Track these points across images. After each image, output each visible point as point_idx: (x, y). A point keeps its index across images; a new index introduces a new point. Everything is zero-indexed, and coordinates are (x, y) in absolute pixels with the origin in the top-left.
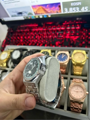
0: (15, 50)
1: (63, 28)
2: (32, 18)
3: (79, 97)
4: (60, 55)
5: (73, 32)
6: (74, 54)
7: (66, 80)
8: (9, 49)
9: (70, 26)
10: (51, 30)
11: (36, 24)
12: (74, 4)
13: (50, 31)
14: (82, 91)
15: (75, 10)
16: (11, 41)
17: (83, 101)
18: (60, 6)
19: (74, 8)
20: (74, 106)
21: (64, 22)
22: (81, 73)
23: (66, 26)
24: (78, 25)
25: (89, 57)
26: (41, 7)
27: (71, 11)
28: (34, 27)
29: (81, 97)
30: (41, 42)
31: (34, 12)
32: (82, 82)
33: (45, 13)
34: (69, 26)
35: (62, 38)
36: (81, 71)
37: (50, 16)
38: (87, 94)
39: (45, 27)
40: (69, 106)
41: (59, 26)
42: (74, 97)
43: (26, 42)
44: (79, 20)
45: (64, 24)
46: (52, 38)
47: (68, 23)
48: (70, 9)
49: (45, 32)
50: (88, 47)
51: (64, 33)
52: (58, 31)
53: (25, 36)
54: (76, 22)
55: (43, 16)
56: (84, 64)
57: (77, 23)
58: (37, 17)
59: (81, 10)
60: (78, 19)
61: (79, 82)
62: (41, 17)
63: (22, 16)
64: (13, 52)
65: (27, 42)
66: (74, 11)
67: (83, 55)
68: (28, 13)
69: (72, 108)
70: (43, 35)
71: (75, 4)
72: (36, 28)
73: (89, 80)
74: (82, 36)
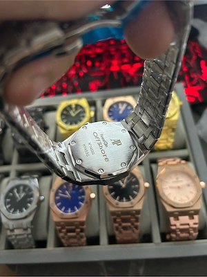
3: (186, 199)
7: (141, 168)
20: (178, 225)
29: (192, 197)
32: (183, 162)
35: (104, 71)
42: (175, 203)
56: (175, 118)
61: (175, 163)
69: (174, 231)
73: (193, 156)
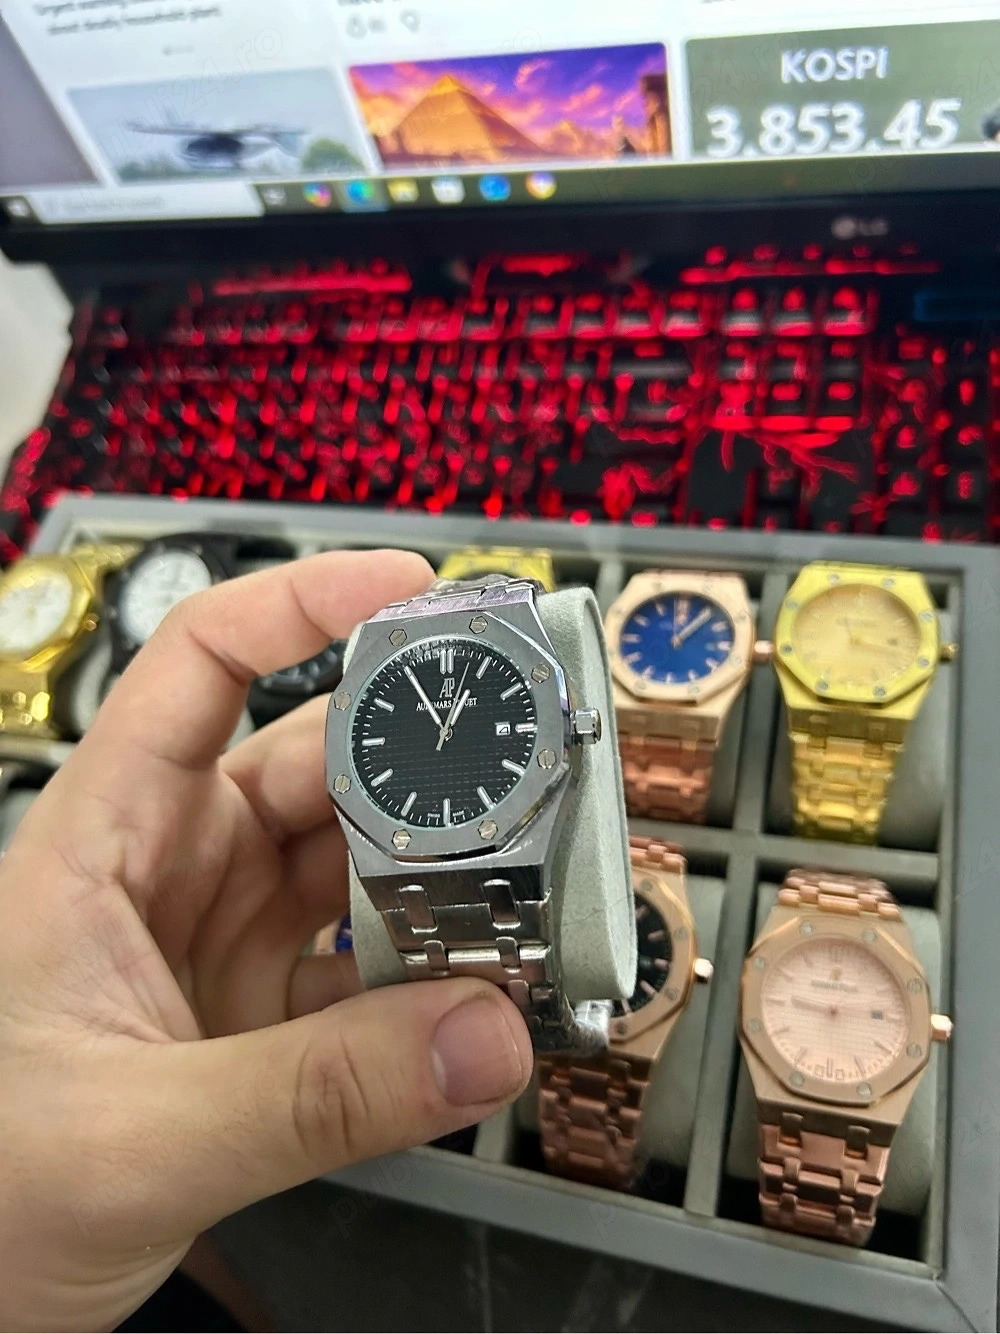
0: (148, 548)
1: (679, 324)
2: (350, 205)
4: (646, 608)
5: (797, 370)
6: (806, 609)
7: (713, 891)
8: (81, 540)
9: (759, 306)
10: (551, 344)
11: (391, 272)
12: (809, 66)
13: (540, 351)
14: (886, 1002)
15: (821, 133)
16: (103, 445)
17: (889, 1113)
18: (657, 86)
19: (811, 112)
20: (794, 1163)
21: (696, 260)
22: (872, 815)
23: (723, 299)
24: (846, 297)
25: (960, 638)
26: (447, 86)
27: (777, 140)
28: (366, 306)
29: (876, 1065)
30: (443, 464)
31: (377, 140)
32: (890, 909)
33: (491, 154)
34: (745, 298)
35: (678, 425)
36: (876, 789)
37: (542, 189)
38: (936, 1036)
39: (491, 301)
40: (738, 1168)
41: (641, 295)
42: (795, 1073)
43: (272, 465)
44: (857, 240)
45: (695, 277)
46: (565, 427)
47: (736, 272)
48: (767, 118)
49: (491, 355)
50: (946, 535)
51: (695, 381)
52: (626, 349)
53: (263, 391)
54: (825, 257)
55: (470, 183)
56: (905, 710)
57: (835, 268)
58: (404, 193)
59: (891, 133)
60: (845, 228)
61: (851, 904)
62: (449, 193)
63: (237, 170)
64: (134, 565)
65: (286, 460)
66: (805, 137)
67: (900, 622)
68: (306, 141)
69: (774, 1186)
70: (461, 394)
71: (821, 66)
72: (394, 308)
74: (891, 416)
